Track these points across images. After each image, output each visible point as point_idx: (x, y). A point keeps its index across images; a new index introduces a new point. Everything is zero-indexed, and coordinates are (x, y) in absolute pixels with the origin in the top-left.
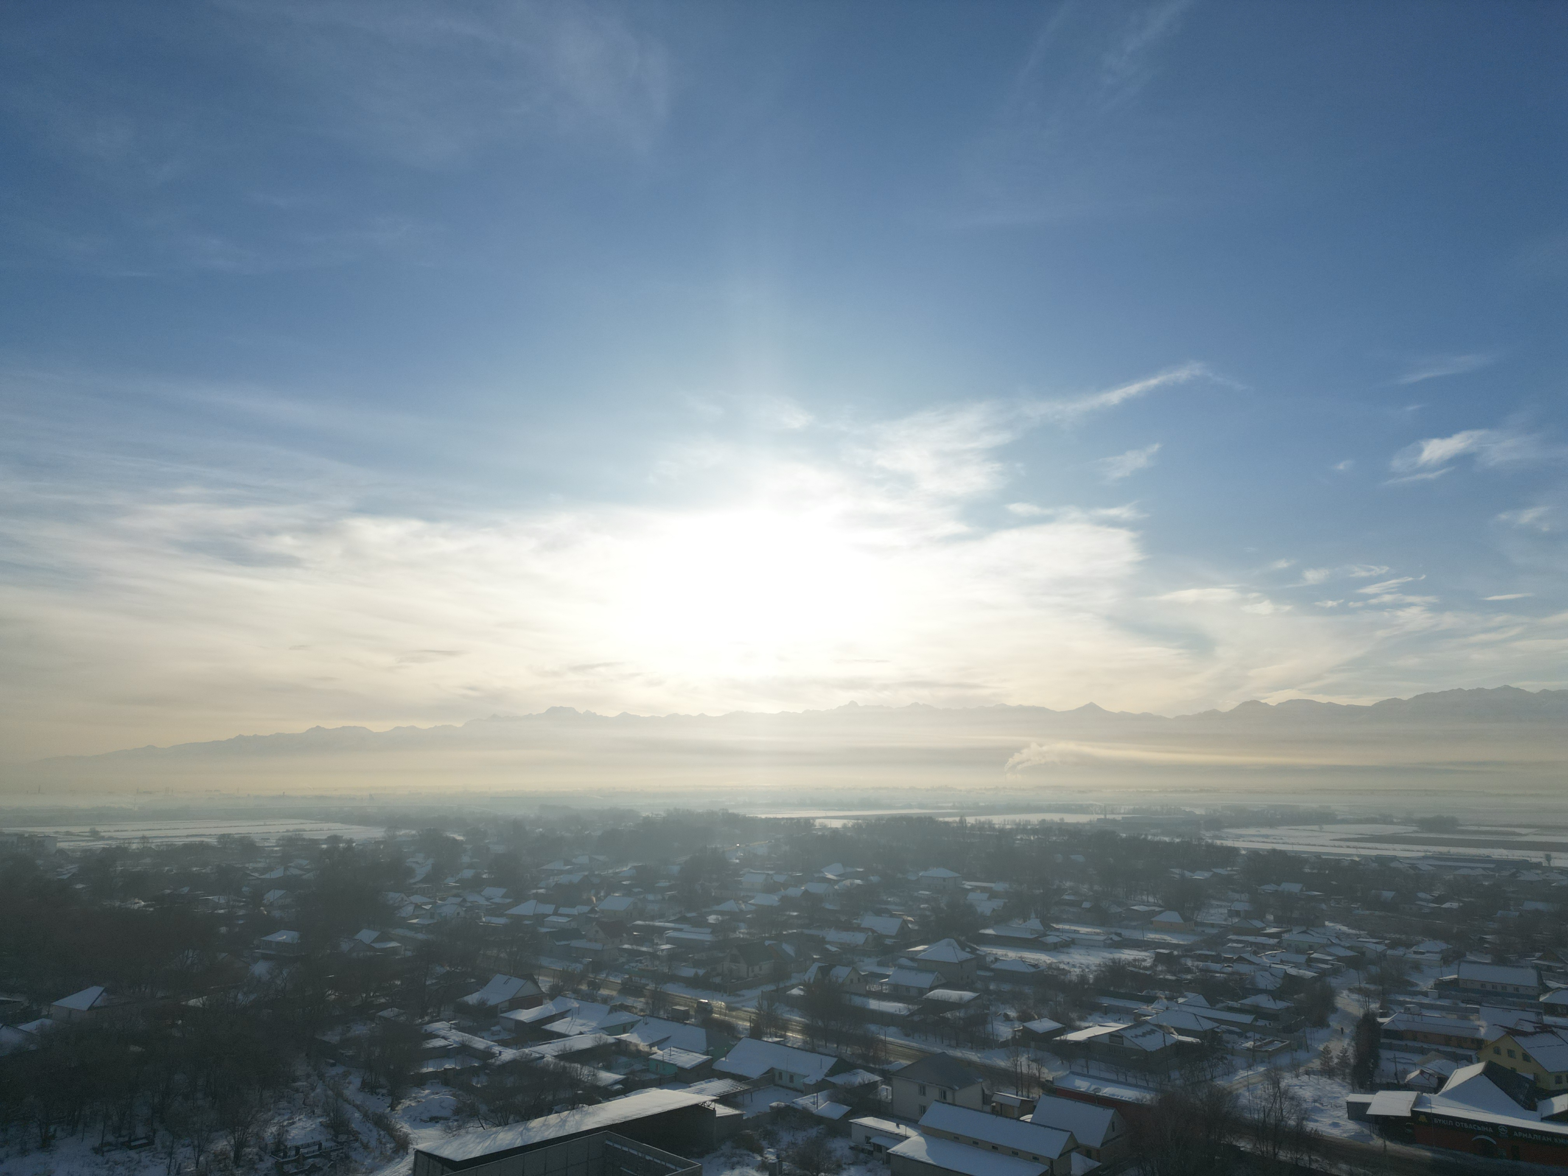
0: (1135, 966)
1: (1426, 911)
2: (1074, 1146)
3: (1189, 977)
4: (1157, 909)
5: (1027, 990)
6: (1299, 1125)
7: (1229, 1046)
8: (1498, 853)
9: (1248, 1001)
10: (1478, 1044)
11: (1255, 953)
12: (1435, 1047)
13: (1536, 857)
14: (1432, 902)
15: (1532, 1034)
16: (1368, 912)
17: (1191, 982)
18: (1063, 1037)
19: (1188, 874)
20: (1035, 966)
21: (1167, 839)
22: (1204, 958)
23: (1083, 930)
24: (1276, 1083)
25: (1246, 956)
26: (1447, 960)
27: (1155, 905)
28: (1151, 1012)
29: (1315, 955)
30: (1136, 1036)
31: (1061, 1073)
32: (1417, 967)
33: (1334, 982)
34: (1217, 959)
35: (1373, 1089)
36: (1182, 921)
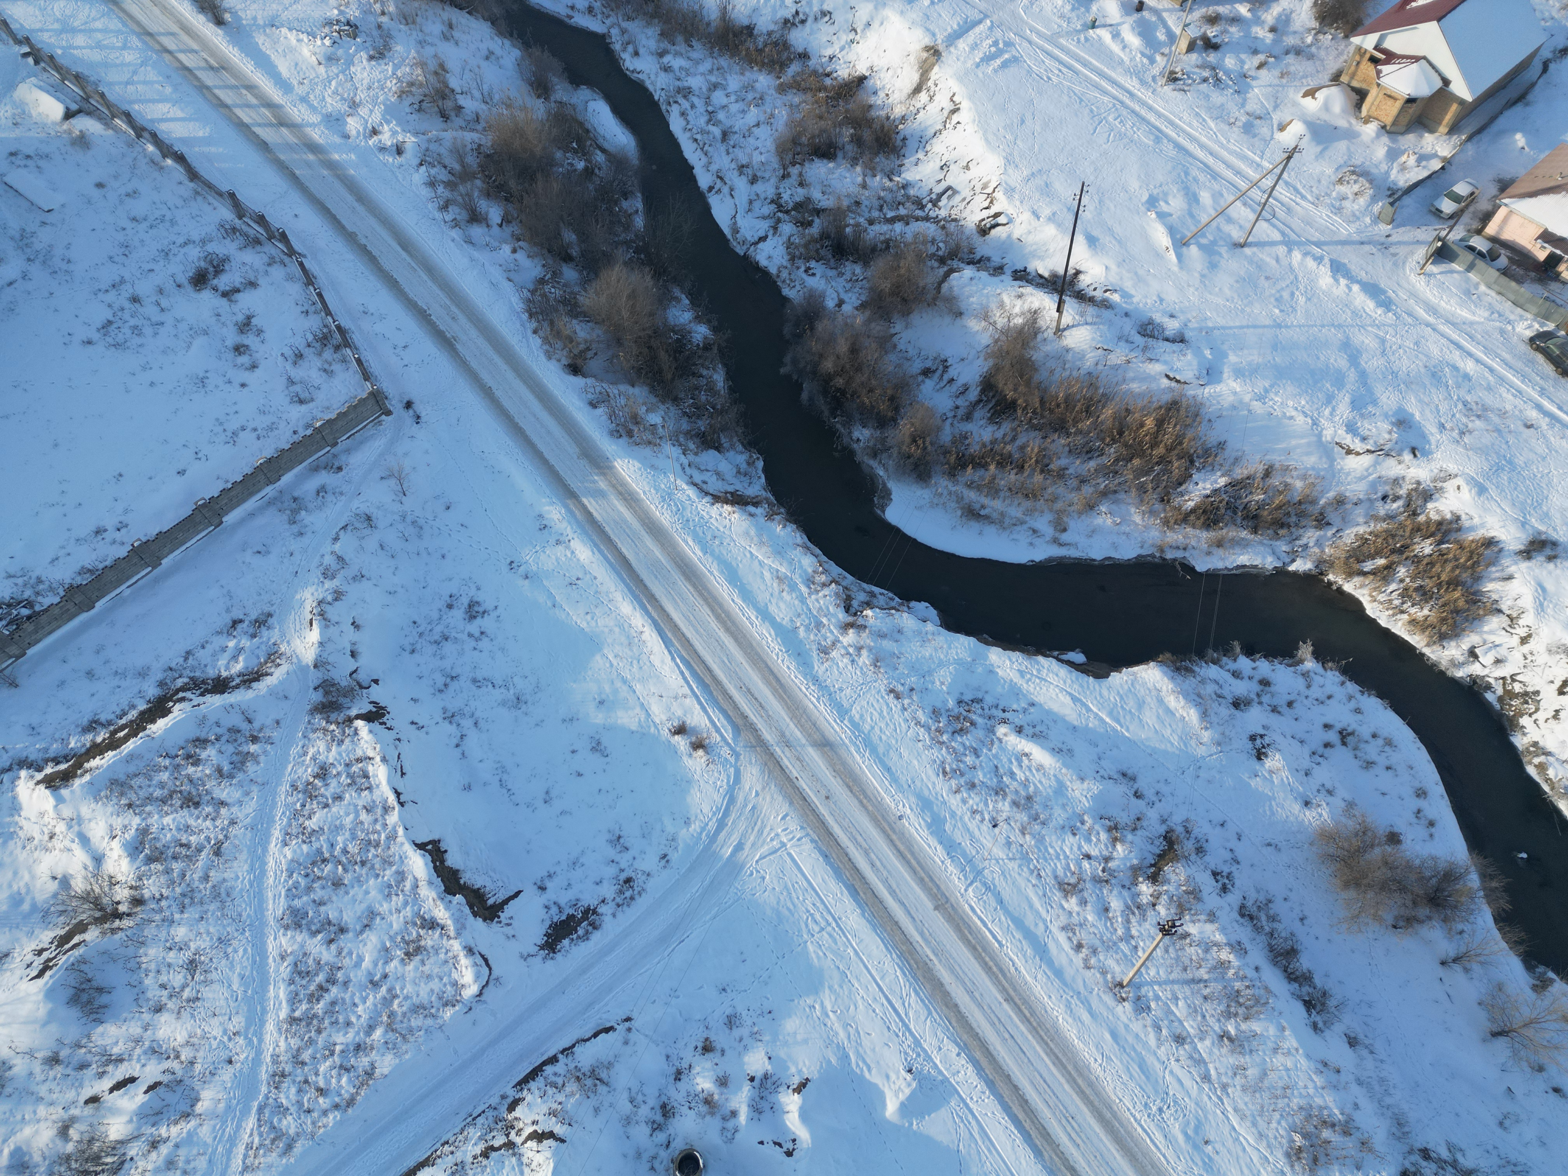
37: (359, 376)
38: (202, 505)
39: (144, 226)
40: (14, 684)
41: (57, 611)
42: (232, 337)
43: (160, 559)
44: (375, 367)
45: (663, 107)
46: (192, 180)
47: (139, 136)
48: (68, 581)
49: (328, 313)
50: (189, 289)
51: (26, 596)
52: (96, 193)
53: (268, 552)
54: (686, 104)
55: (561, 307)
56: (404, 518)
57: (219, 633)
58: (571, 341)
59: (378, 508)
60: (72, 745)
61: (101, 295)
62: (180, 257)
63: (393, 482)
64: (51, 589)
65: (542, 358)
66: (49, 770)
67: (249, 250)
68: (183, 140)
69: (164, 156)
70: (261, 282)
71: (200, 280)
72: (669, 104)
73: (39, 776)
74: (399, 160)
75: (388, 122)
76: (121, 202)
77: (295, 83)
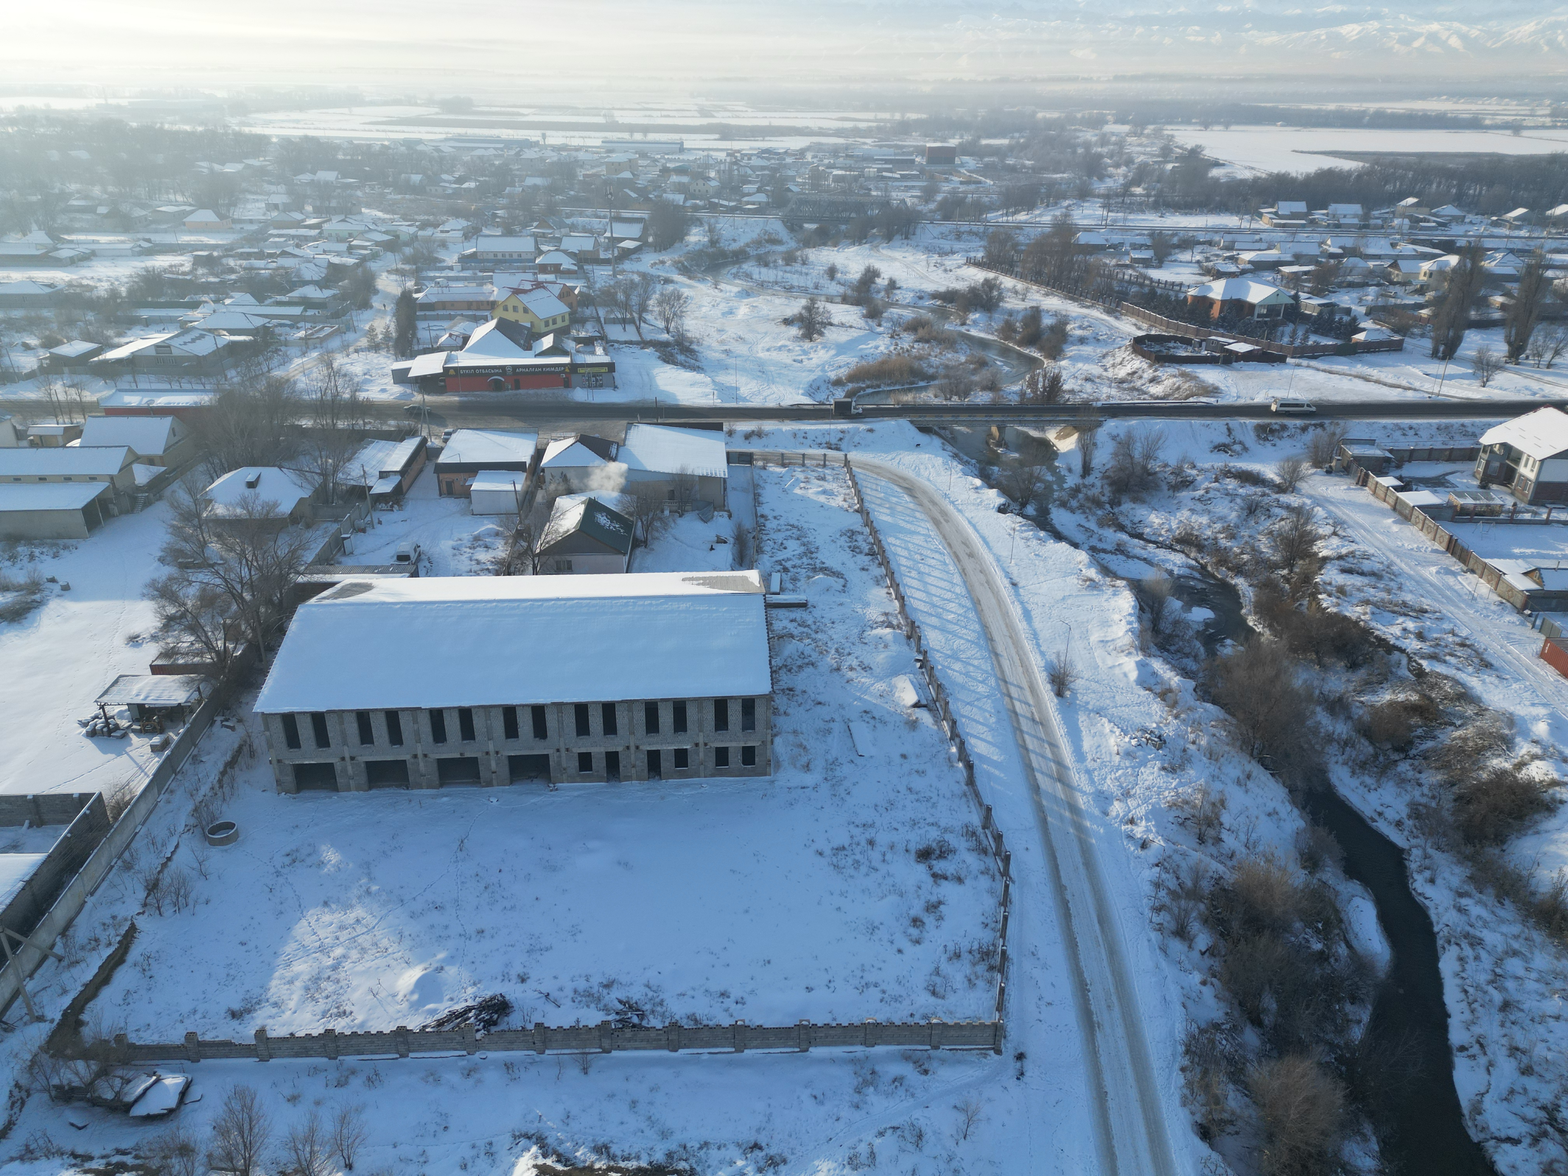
0: (172, 273)
1: (450, 191)
2: (134, 458)
3: (233, 277)
4: (188, 208)
5: (46, 313)
6: (353, 396)
7: (282, 338)
8: (506, 134)
9: (296, 294)
10: (492, 305)
11: (298, 246)
12: (459, 312)
13: (534, 135)
14: (455, 183)
15: (530, 290)
16: (400, 196)
17: (235, 281)
18: (101, 357)
19: (217, 167)
20: (50, 286)
21: (188, 128)
22: (248, 256)
23: (103, 239)
24: (329, 365)
25: (289, 249)
26: (467, 235)
27: (185, 204)
28: (198, 317)
29: (355, 243)
30: (185, 343)
31: (106, 393)
32: (444, 244)
33: (373, 266)
34: (260, 256)
35: (412, 356)
36: (218, 220)
37: (994, 1003)
38: (806, 1026)
39: (913, 797)
40: (585, 1071)
41: (653, 1034)
42: (917, 909)
43: (746, 1047)
44: (1012, 1003)
45: (1440, 942)
46: (967, 785)
47: (952, 739)
48: (677, 1017)
49: (1003, 936)
50: (913, 856)
51: (644, 1008)
52: (898, 760)
53: (822, 1103)
54: (1468, 952)
55: (1224, 1063)
56: (950, 1159)
57: (739, 1145)
58: (1217, 1103)
59: (935, 1133)
60: (578, 1154)
61: (852, 826)
62: (922, 831)
63: (962, 1118)
64: (663, 1015)
65: (1177, 1100)
66: (549, 1162)
67: (975, 854)
68: (980, 756)
69: (960, 760)
70: (967, 882)
71: (924, 855)
72: (1449, 942)
73: (541, 1161)
74: (1140, 852)
75: (1148, 820)
76: (910, 774)
77: (1089, 757)
